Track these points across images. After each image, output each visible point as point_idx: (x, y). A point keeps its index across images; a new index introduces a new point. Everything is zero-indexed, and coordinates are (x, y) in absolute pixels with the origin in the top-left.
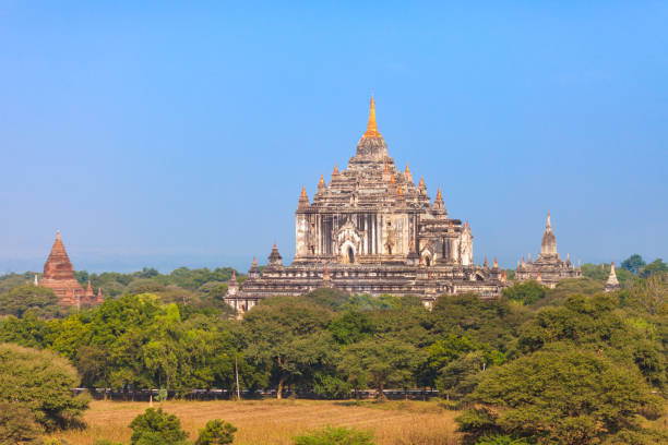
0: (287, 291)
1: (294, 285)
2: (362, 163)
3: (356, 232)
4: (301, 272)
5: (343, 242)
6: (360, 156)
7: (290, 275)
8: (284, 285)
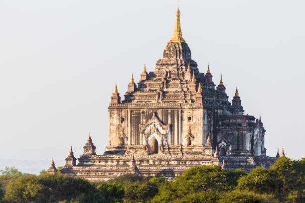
0: (98, 176)
1: (105, 171)
2: (168, 64)
3: (161, 126)
4: (112, 160)
5: (149, 134)
6: (166, 59)
7: (103, 163)
8: (96, 171)
